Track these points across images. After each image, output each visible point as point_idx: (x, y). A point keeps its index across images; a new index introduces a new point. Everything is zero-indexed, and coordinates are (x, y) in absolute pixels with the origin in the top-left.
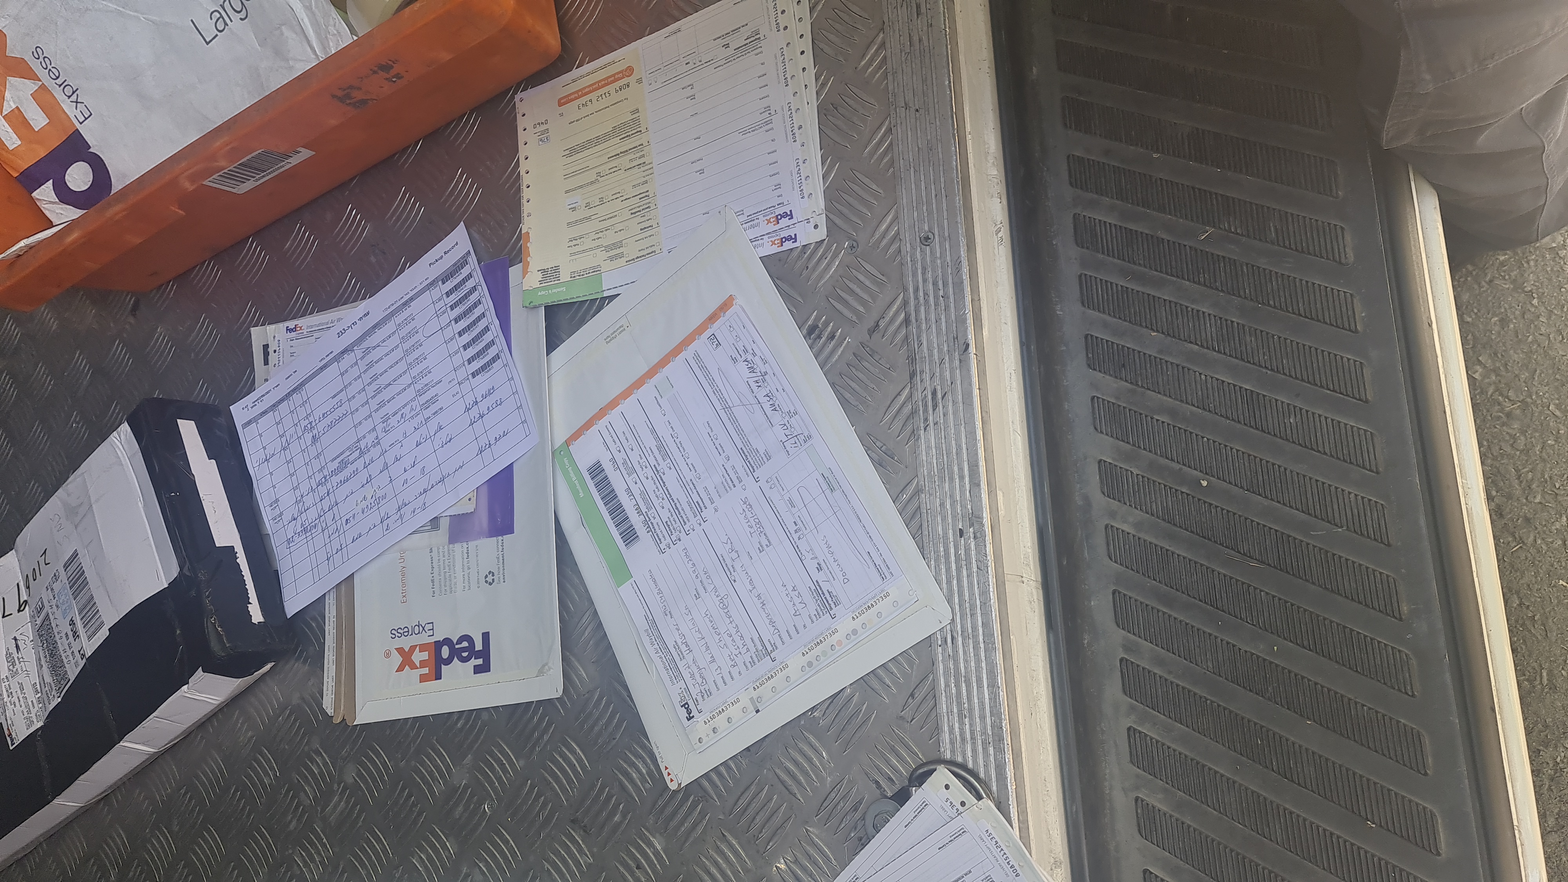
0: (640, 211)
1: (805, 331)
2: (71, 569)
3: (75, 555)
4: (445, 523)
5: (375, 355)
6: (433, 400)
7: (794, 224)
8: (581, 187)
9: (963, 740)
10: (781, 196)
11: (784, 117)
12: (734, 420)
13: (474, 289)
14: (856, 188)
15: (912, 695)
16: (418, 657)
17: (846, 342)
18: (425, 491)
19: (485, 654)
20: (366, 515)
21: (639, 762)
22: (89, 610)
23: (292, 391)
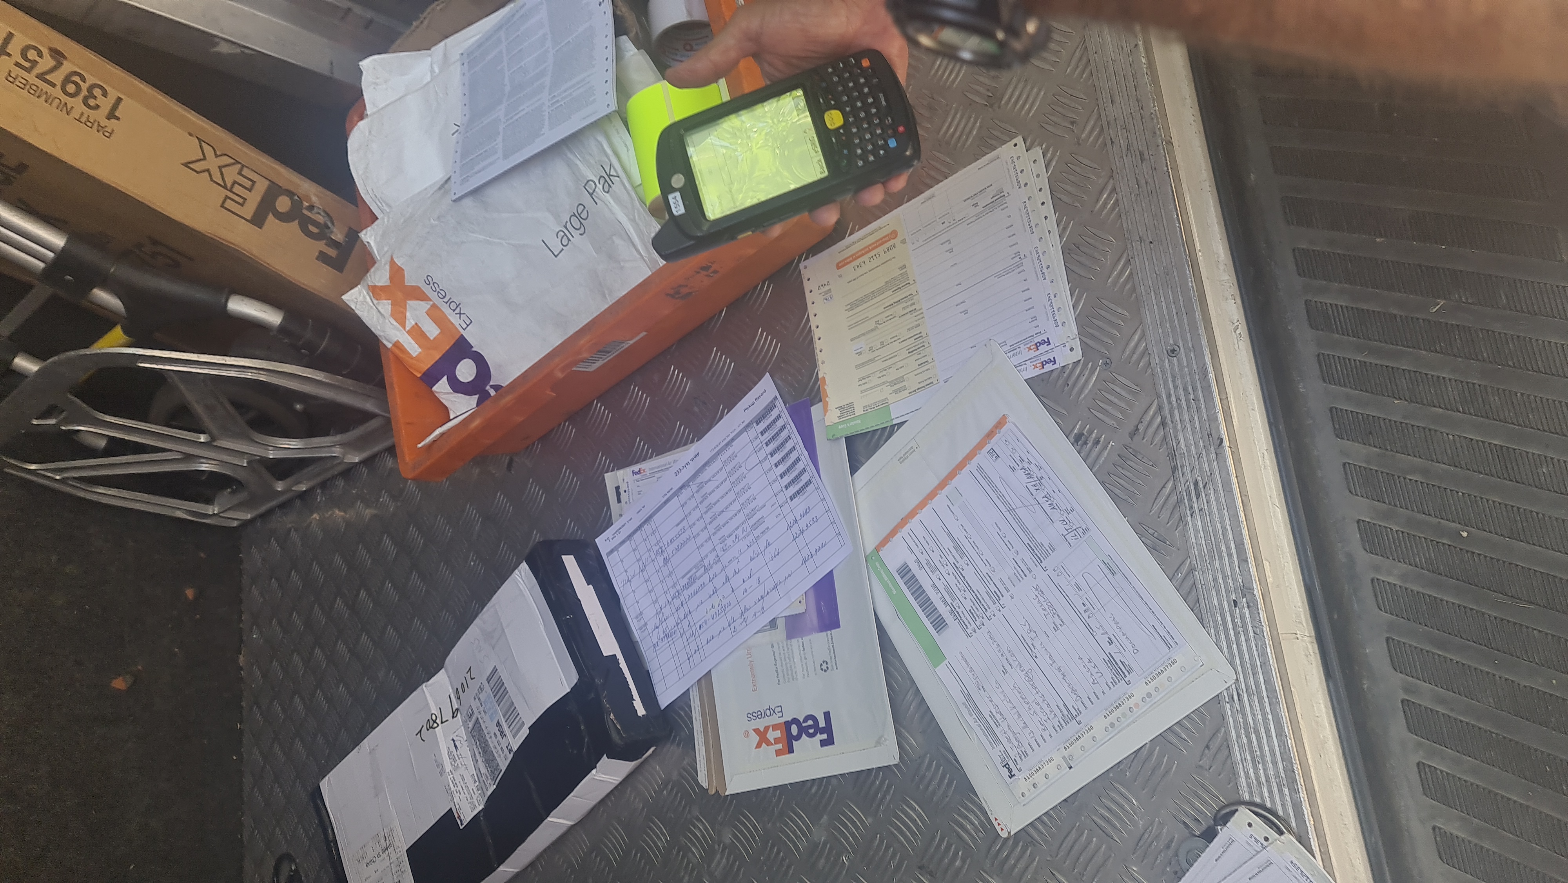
0: (916, 350)
1: (1072, 440)
2: (492, 682)
3: (495, 670)
4: (781, 623)
5: (708, 488)
6: (761, 521)
7: (1051, 349)
8: (864, 334)
9: (1259, 783)
10: (1038, 326)
11: (1033, 260)
12: (1019, 520)
13: (784, 427)
14: (1103, 313)
15: (1208, 747)
16: (772, 735)
17: (1110, 446)
18: (762, 597)
19: (828, 730)
20: (715, 620)
21: (971, 815)
22: (511, 713)
23: (642, 523)
